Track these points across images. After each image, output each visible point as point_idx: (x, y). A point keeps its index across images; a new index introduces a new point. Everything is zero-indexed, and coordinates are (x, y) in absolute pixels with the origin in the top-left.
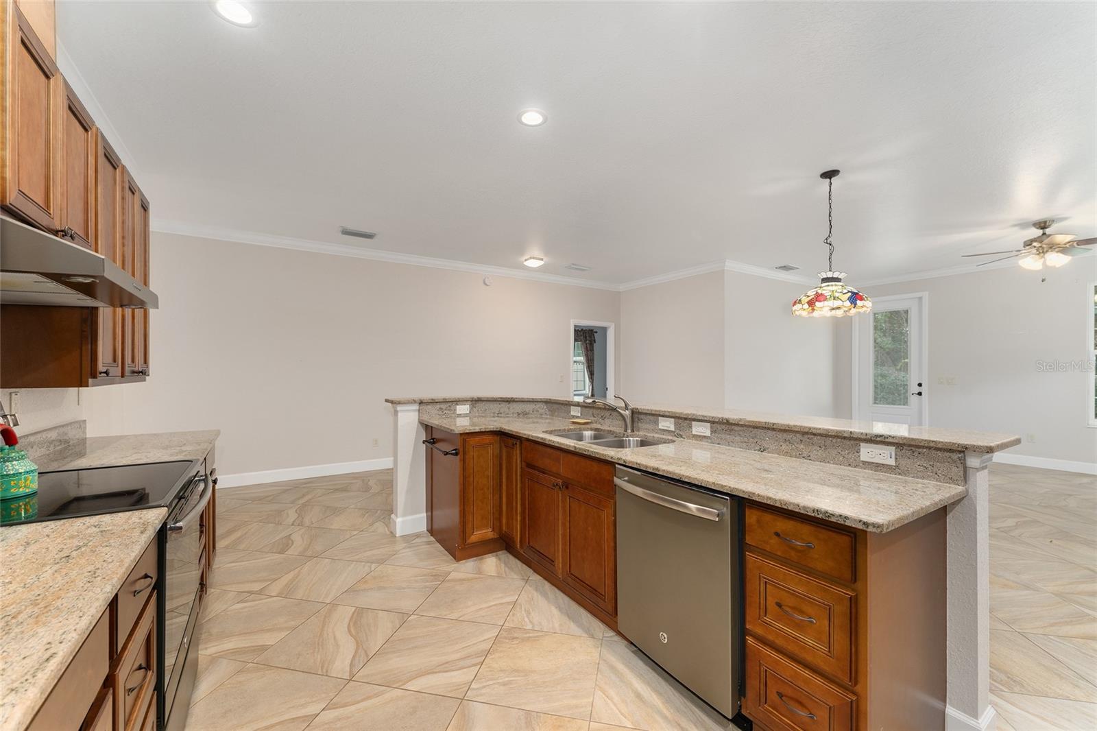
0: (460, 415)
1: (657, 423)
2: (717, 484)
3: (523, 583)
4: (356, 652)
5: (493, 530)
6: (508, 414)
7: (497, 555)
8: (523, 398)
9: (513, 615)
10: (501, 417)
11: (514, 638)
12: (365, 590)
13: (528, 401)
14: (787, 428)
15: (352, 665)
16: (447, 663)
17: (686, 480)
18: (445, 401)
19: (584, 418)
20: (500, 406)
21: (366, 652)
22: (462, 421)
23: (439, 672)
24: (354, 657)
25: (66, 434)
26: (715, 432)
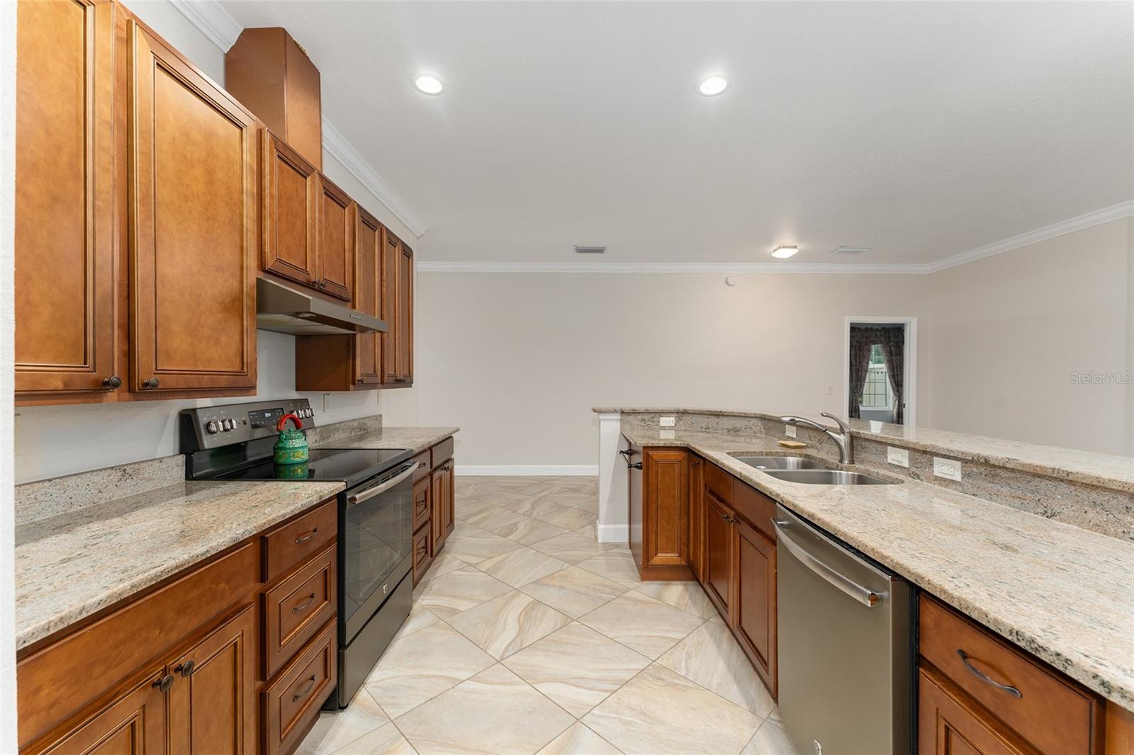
0: (664, 428)
1: (885, 454)
2: (877, 552)
3: (699, 622)
4: (514, 640)
5: (680, 555)
6: (716, 429)
7: (686, 585)
8: (733, 412)
9: (671, 654)
10: (709, 433)
11: (659, 678)
12: (548, 585)
13: (738, 416)
14: (1095, 483)
15: (506, 649)
16: (582, 678)
17: (842, 538)
18: (647, 412)
19: (798, 441)
20: (707, 420)
21: (522, 642)
22: (668, 432)
23: (571, 684)
24: (511, 643)
25: (365, 424)
26: (969, 476)
